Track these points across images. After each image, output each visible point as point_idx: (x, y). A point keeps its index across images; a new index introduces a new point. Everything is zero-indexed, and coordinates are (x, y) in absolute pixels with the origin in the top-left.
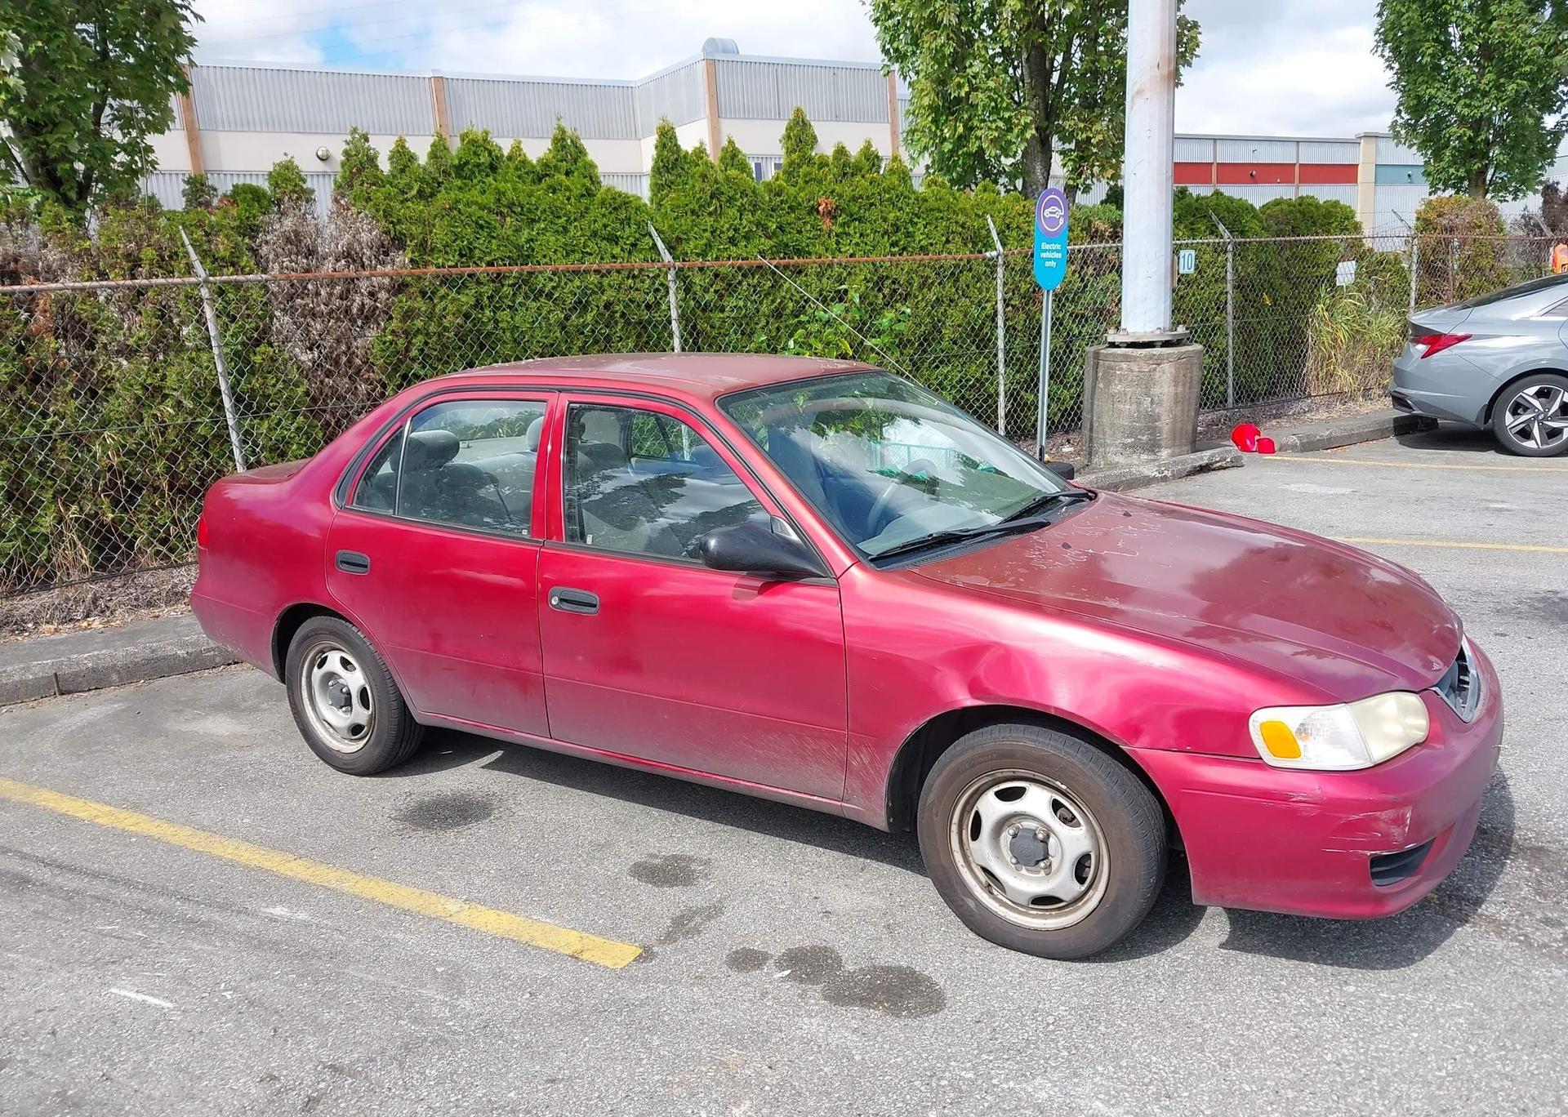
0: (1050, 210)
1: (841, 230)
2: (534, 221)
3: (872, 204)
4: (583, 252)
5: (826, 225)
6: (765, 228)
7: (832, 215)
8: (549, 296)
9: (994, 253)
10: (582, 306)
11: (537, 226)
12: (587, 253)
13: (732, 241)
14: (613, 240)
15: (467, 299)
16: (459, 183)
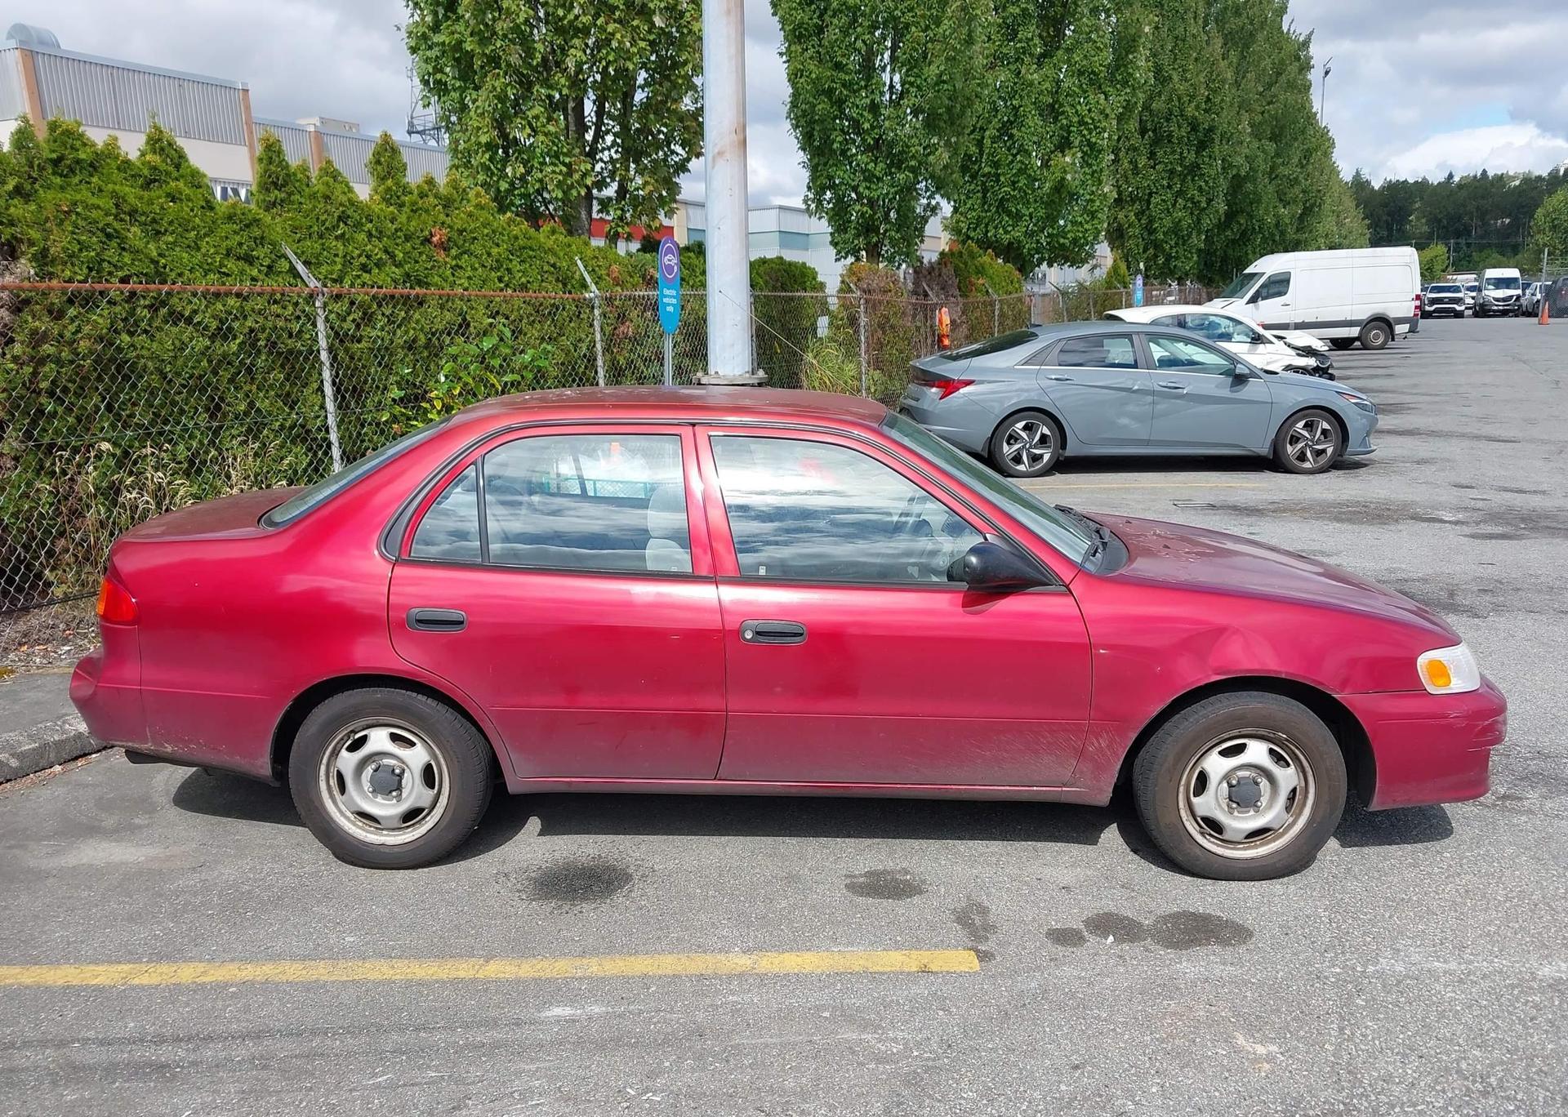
0: (667, 257)
1: (454, 263)
2: (158, 233)
3: (475, 238)
4: (219, 272)
5: (441, 256)
6: (392, 256)
7: (444, 247)
8: (189, 321)
9: (592, 295)
10: (223, 333)
11: (164, 238)
12: (224, 273)
13: (364, 268)
14: (249, 260)
15: (100, 319)
16: (58, 180)
